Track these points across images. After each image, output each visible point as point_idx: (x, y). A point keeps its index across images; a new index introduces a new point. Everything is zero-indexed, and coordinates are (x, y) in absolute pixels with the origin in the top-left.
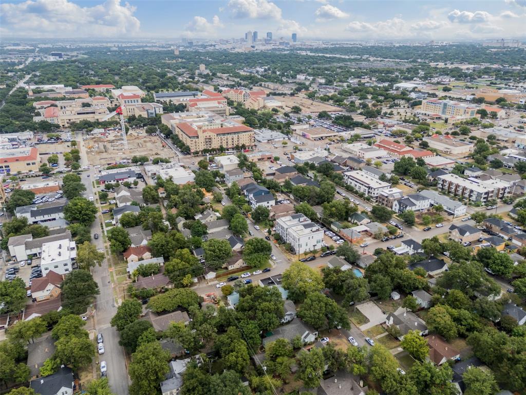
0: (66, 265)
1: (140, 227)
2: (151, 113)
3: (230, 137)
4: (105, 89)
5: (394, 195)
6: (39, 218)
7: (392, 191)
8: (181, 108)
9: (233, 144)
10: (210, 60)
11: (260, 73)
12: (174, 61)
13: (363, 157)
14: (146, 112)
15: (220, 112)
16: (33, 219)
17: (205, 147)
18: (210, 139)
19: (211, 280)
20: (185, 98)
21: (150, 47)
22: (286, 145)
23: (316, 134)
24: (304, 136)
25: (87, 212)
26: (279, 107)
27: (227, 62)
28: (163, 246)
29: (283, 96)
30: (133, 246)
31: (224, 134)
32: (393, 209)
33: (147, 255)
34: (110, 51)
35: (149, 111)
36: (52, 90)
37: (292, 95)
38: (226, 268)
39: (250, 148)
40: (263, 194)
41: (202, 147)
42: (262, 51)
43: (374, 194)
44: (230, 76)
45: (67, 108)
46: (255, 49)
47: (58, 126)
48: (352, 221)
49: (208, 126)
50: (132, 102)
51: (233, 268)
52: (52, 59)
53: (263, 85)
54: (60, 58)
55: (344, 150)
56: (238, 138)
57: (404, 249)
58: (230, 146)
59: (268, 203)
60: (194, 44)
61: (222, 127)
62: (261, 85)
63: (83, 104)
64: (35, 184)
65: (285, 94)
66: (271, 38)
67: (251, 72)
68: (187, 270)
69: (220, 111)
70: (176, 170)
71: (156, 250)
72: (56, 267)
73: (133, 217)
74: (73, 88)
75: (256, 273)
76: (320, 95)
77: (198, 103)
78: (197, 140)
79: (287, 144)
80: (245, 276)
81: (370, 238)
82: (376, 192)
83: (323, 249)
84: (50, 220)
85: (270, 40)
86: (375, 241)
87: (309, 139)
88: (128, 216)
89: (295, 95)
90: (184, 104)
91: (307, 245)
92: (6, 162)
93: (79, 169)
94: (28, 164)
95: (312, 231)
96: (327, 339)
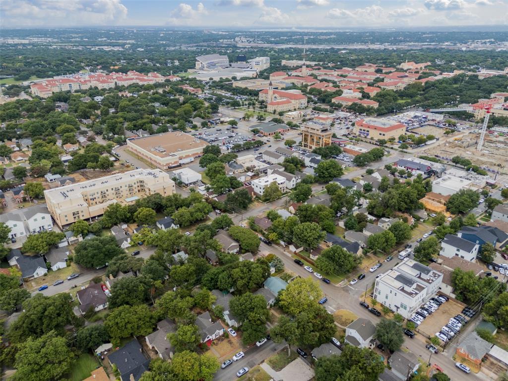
80: (306, 269)
92: (369, 127)
93: (405, 150)
94: (380, 134)
95: (403, 290)
96: (234, 333)
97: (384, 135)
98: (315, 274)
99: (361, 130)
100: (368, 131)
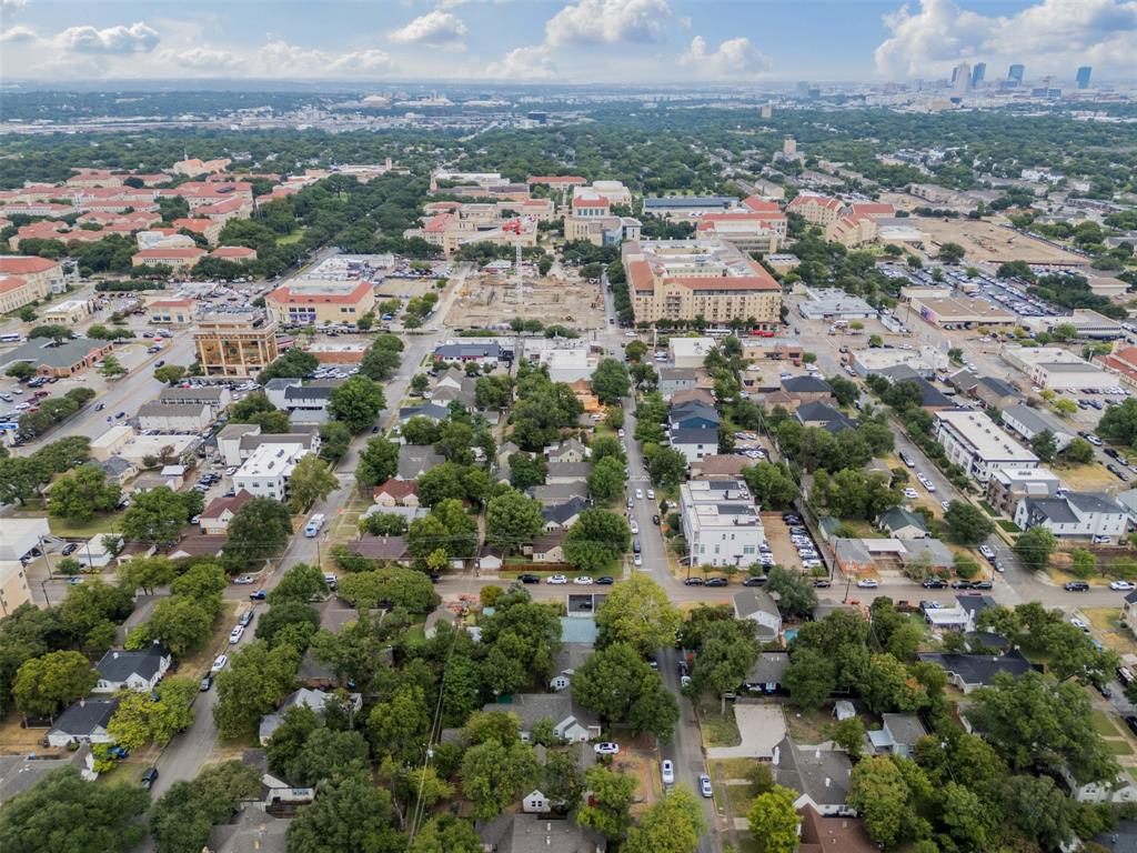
0: (271, 485)
1: (431, 448)
2: (612, 239)
3: (723, 299)
4: (568, 184)
5: (1028, 484)
6: (296, 402)
7: (1029, 474)
8: (684, 231)
9: (728, 316)
10: (832, 129)
11: (929, 163)
12: (753, 133)
13: (1043, 383)
14: (600, 236)
15: (757, 245)
16: (287, 404)
17: (665, 315)
18: (677, 299)
19: (489, 572)
20: (698, 211)
21: (724, 101)
22: (859, 331)
23: (955, 314)
24: (924, 315)
25: (361, 404)
26: (913, 243)
27: (868, 135)
28: (433, 487)
29: (946, 218)
30: (399, 478)
31: (710, 292)
32: (1016, 521)
33: (411, 499)
34: (636, 111)
35: (608, 233)
36: (474, 184)
37: (975, 216)
38: (531, 557)
39: (769, 327)
40: (704, 426)
41: (658, 314)
42: (975, 109)
43: (984, 473)
44: (846, 167)
45: (470, 218)
46: (959, 106)
47: (439, 250)
48: (881, 526)
49: (693, 271)
50: (585, 214)
51: (541, 560)
52: (527, 124)
53: (913, 191)
54: (541, 123)
55: (1004, 360)
56: (743, 304)
57: (958, 615)
58: (720, 320)
59: (700, 447)
60: (822, 94)
61: (724, 275)
62: (908, 191)
63: (504, 211)
64: (330, 346)
65: (955, 215)
66: (1019, 78)
67: (910, 160)
68: (441, 540)
69: (757, 242)
70: (571, 353)
71: (429, 494)
72: (256, 485)
73: (426, 427)
74: (512, 181)
75: (580, 582)
76: (1046, 220)
77: (716, 223)
78: (649, 298)
79: (862, 327)
80: (554, 581)
81: (896, 573)
82: (990, 469)
83: (753, 570)
84: (312, 408)
85: (1014, 84)
86: (907, 581)
87: (933, 324)
88: (417, 423)
89: (983, 218)
90: (692, 225)
91: (717, 551)
92: (310, 301)
93: (418, 330)
94: (344, 310)
95: (736, 523)
96: (614, 747)
97: (352, 310)
98: (576, 580)
99: (293, 310)
100: (313, 310)
